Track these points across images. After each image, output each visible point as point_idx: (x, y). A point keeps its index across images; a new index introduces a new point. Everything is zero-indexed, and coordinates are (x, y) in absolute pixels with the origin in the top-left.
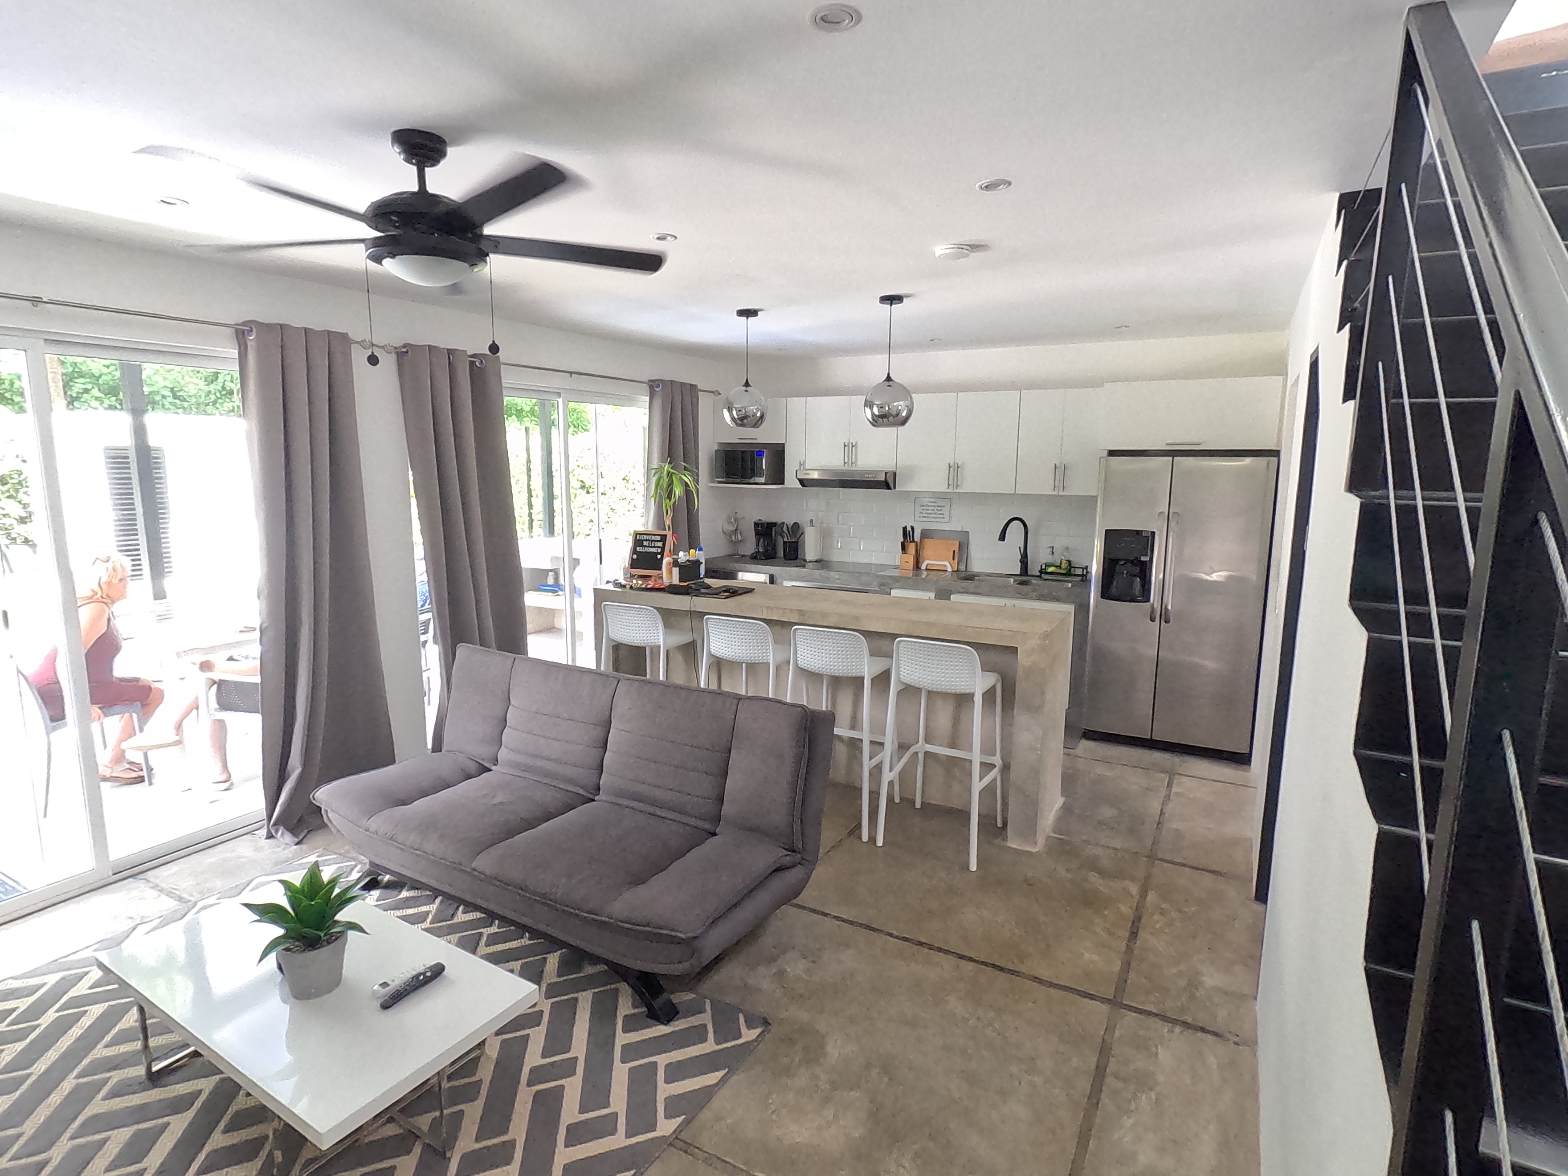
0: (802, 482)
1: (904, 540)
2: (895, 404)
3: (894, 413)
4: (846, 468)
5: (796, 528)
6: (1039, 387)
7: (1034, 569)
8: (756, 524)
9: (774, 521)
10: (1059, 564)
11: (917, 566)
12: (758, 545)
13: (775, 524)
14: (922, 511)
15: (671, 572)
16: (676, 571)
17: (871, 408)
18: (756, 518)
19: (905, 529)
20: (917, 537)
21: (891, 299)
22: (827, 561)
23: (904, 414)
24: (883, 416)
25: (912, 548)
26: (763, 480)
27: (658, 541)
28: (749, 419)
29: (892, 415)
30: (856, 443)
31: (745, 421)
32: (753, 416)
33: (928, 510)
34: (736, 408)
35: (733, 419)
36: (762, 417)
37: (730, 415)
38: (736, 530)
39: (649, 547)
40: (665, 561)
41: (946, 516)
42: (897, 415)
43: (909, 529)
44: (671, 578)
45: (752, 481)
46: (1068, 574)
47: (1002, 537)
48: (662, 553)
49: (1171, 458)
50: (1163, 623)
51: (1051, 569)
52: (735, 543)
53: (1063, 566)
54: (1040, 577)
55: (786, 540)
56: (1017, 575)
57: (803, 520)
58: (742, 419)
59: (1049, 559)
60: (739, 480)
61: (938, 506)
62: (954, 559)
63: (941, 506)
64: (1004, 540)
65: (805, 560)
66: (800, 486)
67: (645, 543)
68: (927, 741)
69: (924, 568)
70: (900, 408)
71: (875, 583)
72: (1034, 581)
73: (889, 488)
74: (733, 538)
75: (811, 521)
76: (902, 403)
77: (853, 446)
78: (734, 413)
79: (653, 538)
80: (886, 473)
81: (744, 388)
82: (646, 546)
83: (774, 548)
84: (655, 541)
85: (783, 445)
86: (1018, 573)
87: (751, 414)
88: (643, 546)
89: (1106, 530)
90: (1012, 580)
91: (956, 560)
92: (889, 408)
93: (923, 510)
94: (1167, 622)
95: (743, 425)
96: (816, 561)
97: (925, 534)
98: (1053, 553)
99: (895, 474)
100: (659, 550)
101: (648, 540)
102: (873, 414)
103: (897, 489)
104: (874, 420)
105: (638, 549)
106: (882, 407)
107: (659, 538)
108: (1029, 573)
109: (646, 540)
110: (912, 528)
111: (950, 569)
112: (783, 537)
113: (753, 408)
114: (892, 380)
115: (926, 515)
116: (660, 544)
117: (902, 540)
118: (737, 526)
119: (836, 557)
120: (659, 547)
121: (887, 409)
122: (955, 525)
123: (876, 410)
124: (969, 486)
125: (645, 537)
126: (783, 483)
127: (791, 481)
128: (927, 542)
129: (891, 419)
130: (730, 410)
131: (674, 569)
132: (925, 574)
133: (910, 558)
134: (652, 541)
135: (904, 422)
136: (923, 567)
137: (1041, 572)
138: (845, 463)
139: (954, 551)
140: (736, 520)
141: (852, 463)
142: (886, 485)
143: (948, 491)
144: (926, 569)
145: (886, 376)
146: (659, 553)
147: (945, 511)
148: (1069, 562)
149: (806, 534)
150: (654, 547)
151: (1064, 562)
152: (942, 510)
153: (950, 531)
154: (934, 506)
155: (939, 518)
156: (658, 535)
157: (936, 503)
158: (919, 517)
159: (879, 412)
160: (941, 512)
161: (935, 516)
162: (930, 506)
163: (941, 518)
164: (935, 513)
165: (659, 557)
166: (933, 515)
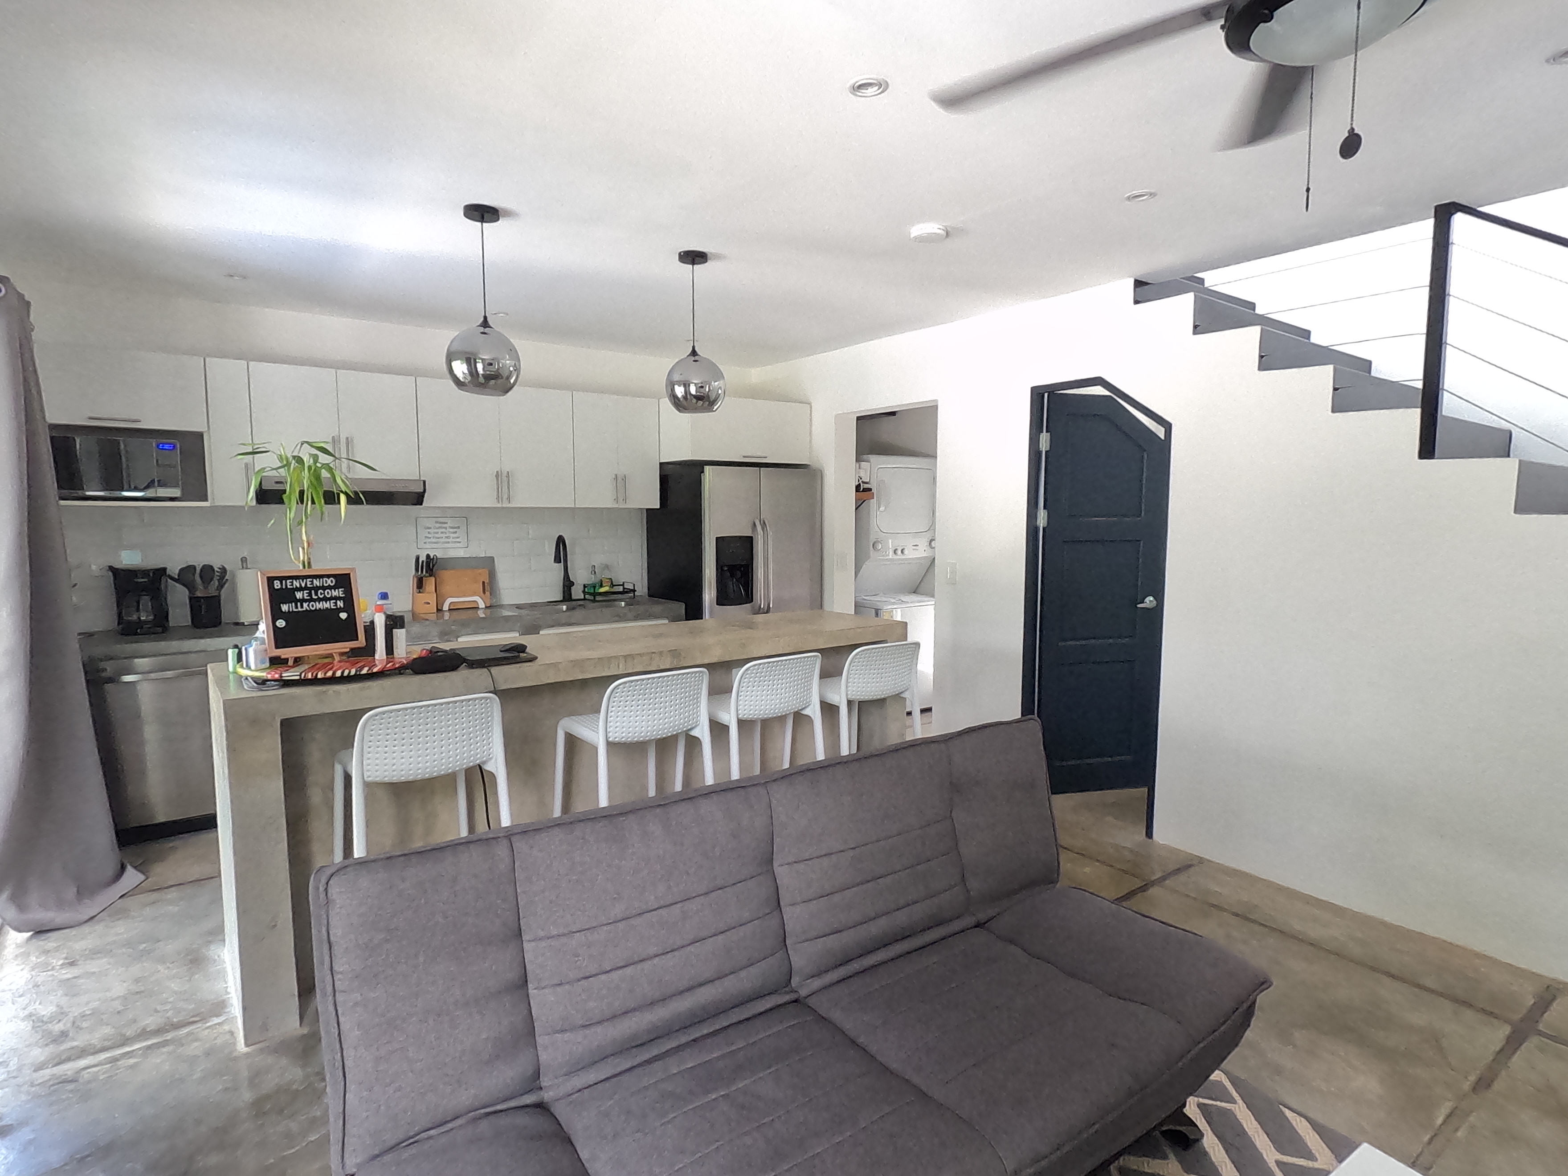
1: (420, 574)
7: (577, 592)
11: (438, 606)
14: (428, 535)
19: (416, 560)
21: (693, 257)
25: (430, 584)
26: (176, 492)
27: (330, 587)
33: (437, 533)
39: (313, 600)
41: (463, 538)
43: (423, 559)
48: (350, 608)
49: (759, 469)
51: (601, 590)
53: (605, 585)
54: (585, 599)
56: (561, 601)
59: (591, 580)
61: (450, 527)
62: (484, 593)
63: (454, 528)
65: (240, 624)
67: (299, 595)
69: (447, 609)
73: (419, 503)
75: (245, 560)
77: (347, 443)
79: (318, 583)
80: (424, 482)
81: (482, 329)
82: (303, 601)
83: (163, 612)
84: (324, 588)
85: (200, 436)
86: (562, 598)
88: (296, 601)
89: (720, 538)
90: (558, 607)
91: (487, 593)
93: (429, 533)
97: (440, 565)
98: (594, 572)
100: (341, 604)
101: (306, 588)
103: (422, 505)
105: (285, 608)
107: (331, 581)
108: (574, 597)
109: (301, 589)
110: (429, 558)
111: (482, 605)
114: (697, 355)
115: (434, 540)
116: (338, 593)
117: (415, 575)
120: (339, 598)
121: (707, 390)
122: (474, 550)
125: (296, 584)
128: (450, 573)
132: (447, 616)
134: (316, 589)
136: (446, 607)
137: (585, 593)
139: (484, 583)
143: (497, 505)
144: (450, 609)
145: (691, 349)
146: (342, 610)
147: (461, 533)
148: (611, 580)
149: (237, 581)
150: (326, 599)
151: (605, 580)
152: (456, 532)
153: (470, 557)
154: (446, 528)
155: (453, 542)
156: (328, 576)
157: (447, 523)
158: (425, 543)
159: (696, 392)
160: (455, 535)
161: (448, 540)
162: (440, 527)
163: (455, 542)
164: (447, 537)
165: (343, 616)
166: (443, 540)
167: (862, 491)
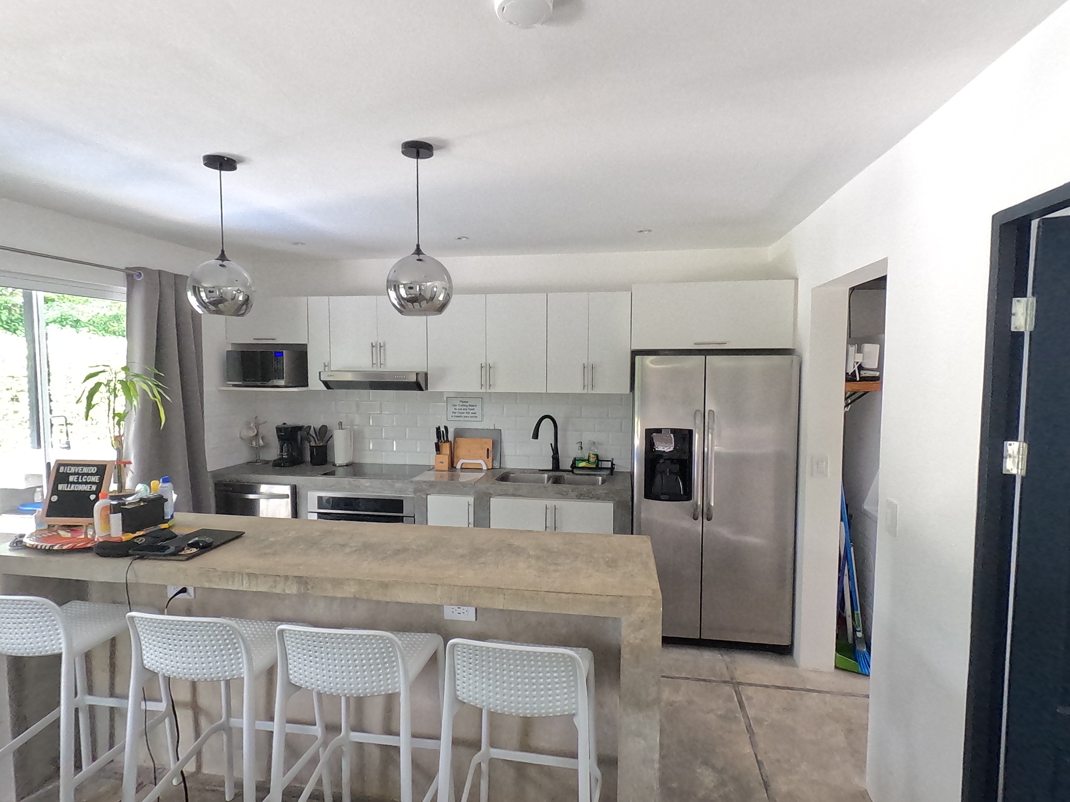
0: (327, 384)
1: (439, 441)
2: (429, 284)
3: (428, 296)
4: (375, 369)
5: (324, 432)
6: (565, 291)
7: (566, 464)
8: (279, 429)
9: (300, 424)
10: (586, 458)
11: (452, 466)
12: (282, 451)
13: (300, 428)
14: (455, 411)
15: (107, 521)
16: (116, 519)
17: (396, 289)
18: (280, 423)
19: (438, 429)
20: (451, 437)
21: (418, 149)
22: (359, 463)
23: (441, 298)
24: (413, 300)
25: (446, 448)
26: (282, 382)
27: (92, 474)
28: (226, 303)
29: (425, 299)
30: (384, 343)
31: (220, 306)
32: (233, 299)
33: (460, 410)
34: (204, 288)
35: (202, 303)
36: (247, 301)
37: (198, 300)
38: (257, 435)
39: (78, 483)
40: (98, 506)
41: (479, 414)
42: (432, 299)
43: (442, 429)
44: (109, 529)
45: (270, 383)
46: (598, 468)
47: (536, 436)
48: (97, 492)
49: (704, 357)
50: (705, 520)
51: (582, 464)
52: (257, 449)
53: (591, 460)
54: (572, 471)
55: (313, 444)
56: (549, 470)
57: (330, 422)
58: (215, 303)
59: (578, 454)
60: (259, 383)
61: (470, 406)
62: (488, 457)
63: (473, 406)
64: (537, 438)
65: (334, 465)
66: (326, 389)
67: (71, 478)
68: (493, 744)
70: (435, 289)
71: (411, 490)
72: (567, 476)
73: (421, 389)
74: (254, 444)
75: (341, 423)
76: (437, 283)
77: (381, 347)
78: (203, 294)
79: (85, 470)
80: (417, 374)
82: (73, 483)
83: (301, 452)
84: (88, 474)
85: (306, 345)
86: (551, 468)
87: (229, 297)
88: (68, 483)
89: (646, 429)
90: (546, 476)
91: (490, 458)
92: (420, 289)
93: (455, 409)
94: (709, 519)
95: (219, 312)
96: (347, 465)
97: (459, 433)
98: (582, 448)
99: (426, 374)
100: (94, 488)
101: (77, 473)
102: (399, 297)
103: (429, 390)
104: (401, 305)
105: (60, 487)
106: (411, 288)
107: (94, 470)
108: (561, 467)
109: (74, 474)
110: (446, 428)
111: (485, 468)
112: (310, 442)
113: (230, 290)
114: (423, 254)
115: (459, 415)
116: (95, 479)
117: (436, 441)
118: (257, 432)
119: (368, 459)
120: (94, 483)
121: (417, 290)
122: (487, 424)
123: (403, 292)
124: (501, 386)
125: (73, 470)
126: (307, 386)
127: (315, 383)
128: (461, 441)
129: (424, 304)
130: (196, 292)
131: (113, 516)
132: (460, 474)
133: (445, 459)
134: (83, 474)
135: (441, 308)
136: (458, 466)
137: (574, 466)
138: (373, 364)
139: (488, 449)
140: (257, 426)
141: (381, 364)
142: (417, 386)
143: (481, 391)
144: (461, 468)
145: (415, 247)
146: (93, 493)
147: (477, 410)
148: (597, 456)
149: (334, 436)
150: (86, 483)
151: (592, 456)
152: (474, 409)
153: (483, 429)
154: (467, 406)
155: (471, 417)
156: (93, 466)
157: (468, 402)
158: (452, 416)
159: (407, 294)
160: (473, 411)
161: (467, 415)
162: (462, 405)
163: (473, 417)
164: (467, 413)
165: (92, 497)
166: (465, 415)
167: (859, 381)
